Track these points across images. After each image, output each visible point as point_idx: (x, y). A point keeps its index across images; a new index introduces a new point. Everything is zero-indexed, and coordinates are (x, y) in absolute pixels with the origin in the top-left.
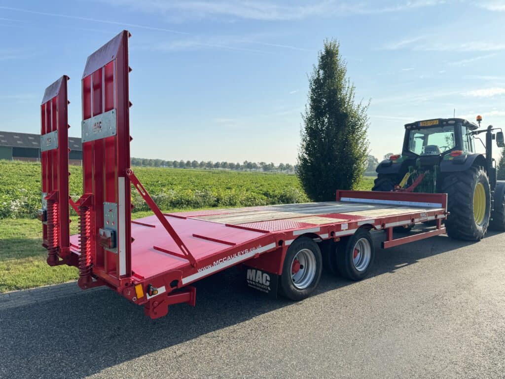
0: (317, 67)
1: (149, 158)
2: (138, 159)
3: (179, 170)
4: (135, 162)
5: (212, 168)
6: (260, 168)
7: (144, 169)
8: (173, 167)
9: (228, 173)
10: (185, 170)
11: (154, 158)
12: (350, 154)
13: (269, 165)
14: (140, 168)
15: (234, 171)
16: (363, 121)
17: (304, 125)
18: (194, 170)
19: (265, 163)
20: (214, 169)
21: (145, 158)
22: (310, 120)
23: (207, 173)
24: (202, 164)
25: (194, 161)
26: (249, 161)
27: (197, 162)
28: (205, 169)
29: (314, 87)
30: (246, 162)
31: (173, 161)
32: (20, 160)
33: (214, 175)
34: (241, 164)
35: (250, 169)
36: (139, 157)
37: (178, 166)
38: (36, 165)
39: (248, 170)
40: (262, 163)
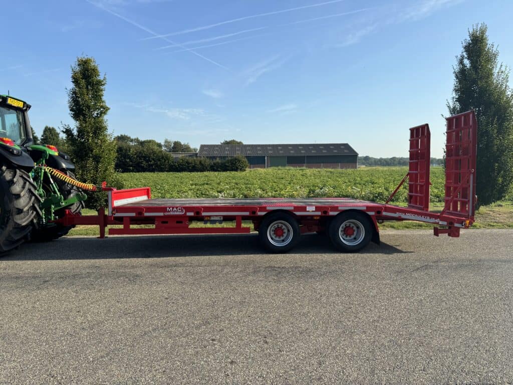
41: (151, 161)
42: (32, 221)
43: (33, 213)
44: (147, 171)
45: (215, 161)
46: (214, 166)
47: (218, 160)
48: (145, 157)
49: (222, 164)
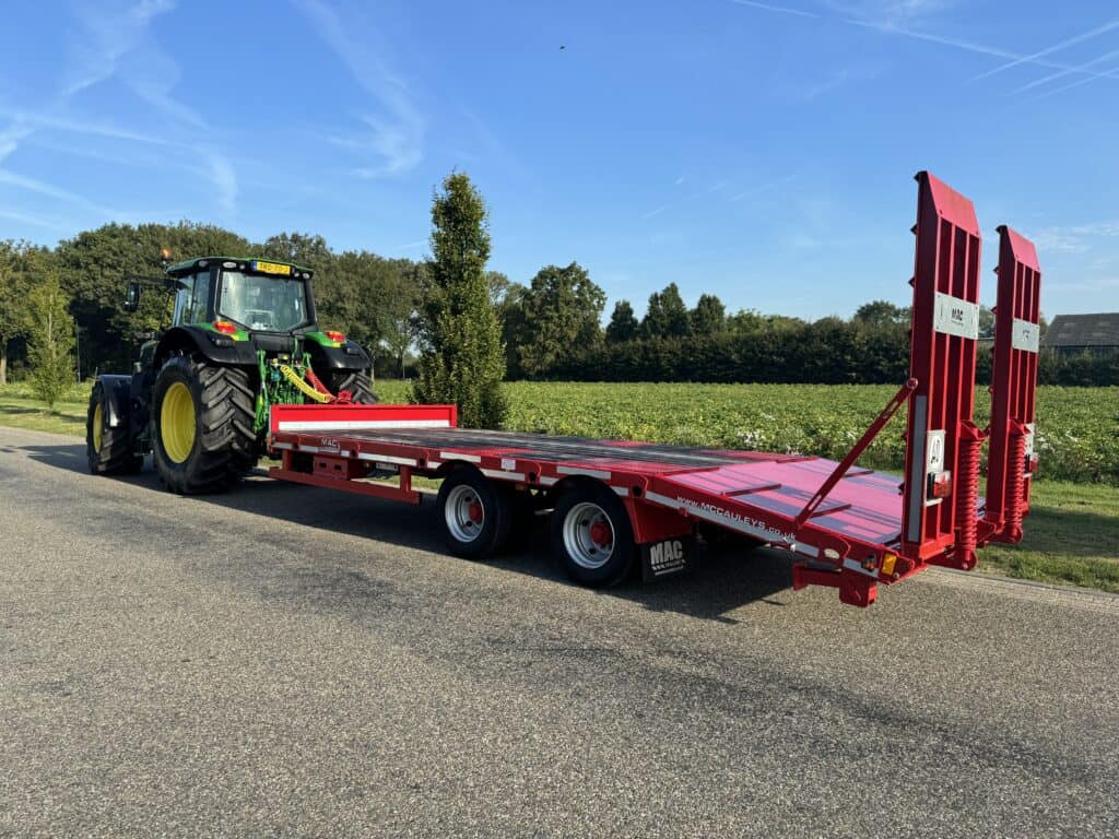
41: (899, 360)
42: (230, 444)
43: (229, 433)
44: (888, 383)
45: (1075, 358)
46: (1069, 372)
47: (1086, 355)
48: (886, 351)
49: (1097, 365)
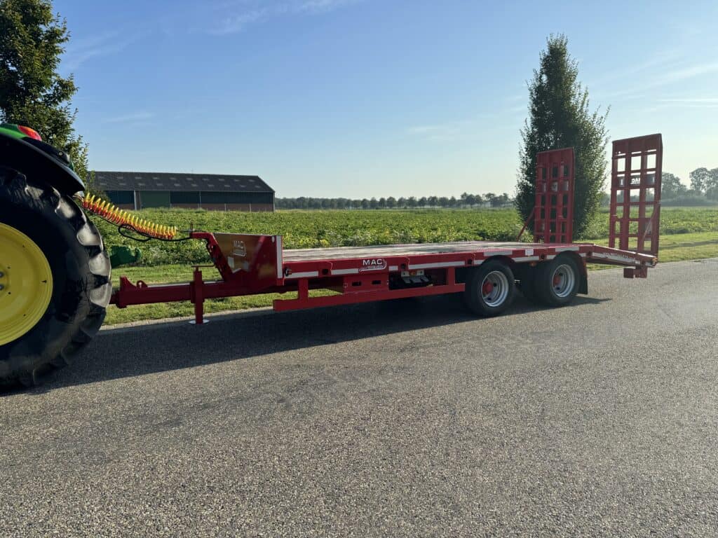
0: (539, 72)
1: (330, 198)
2: (316, 199)
3: (371, 212)
4: (313, 203)
5: (416, 206)
6: (486, 202)
7: (326, 212)
8: (361, 207)
9: (438, 212)
10: (378, 212)
11: (336, 197)
12: (581, 178)
13: (501, 197)
14: (320, 211)
15: (448, 210)
16: (600, 135)
17: (524, 145)
18: (390, 210)
19: (493, 195)
20: (419, 207)
21: (325, 198)
22: (531, 137)
23: (408, 213)
24: (401, 202)
25: (391, 198)
26: (469, 193)
27: (394, 199)
28: (405, 208)
29: (535, 97)
30: (465, 194)
31: (362, 199)
32: (181, 207)
33: (418, 215)
34: (458, 198)
35: (471, 204)
36: (317, 197)
37: (369, 207)
38: (199, 212)
39: (469, 206)
40: (489, 195)
